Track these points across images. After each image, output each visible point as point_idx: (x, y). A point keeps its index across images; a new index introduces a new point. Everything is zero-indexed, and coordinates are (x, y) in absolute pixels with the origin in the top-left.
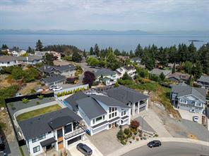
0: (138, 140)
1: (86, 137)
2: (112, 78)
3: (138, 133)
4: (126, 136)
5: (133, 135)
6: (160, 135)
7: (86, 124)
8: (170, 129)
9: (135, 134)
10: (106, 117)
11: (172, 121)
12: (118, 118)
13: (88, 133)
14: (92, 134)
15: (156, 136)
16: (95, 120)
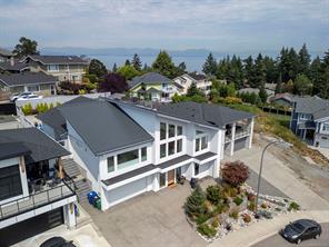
0: (247, 219)
1: (83, 214)
2: (165, 90)
3: (245, 200)
4: (211, 208)
5: (232, 205)
6: (302, 206)
7: (90, 176)
8: (320, 189)
9: (238, 202)
10: (149, 150)
11: (316, 172)
12: (186, 157)
13: (94, 201)
14: (105, 205)
15: (294, 206)
16: (116, 159)
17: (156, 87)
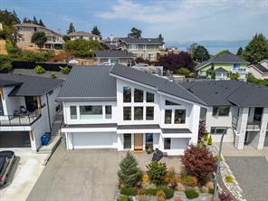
10: (114, 110)
16: (78, 109)
17: (224, 67)
